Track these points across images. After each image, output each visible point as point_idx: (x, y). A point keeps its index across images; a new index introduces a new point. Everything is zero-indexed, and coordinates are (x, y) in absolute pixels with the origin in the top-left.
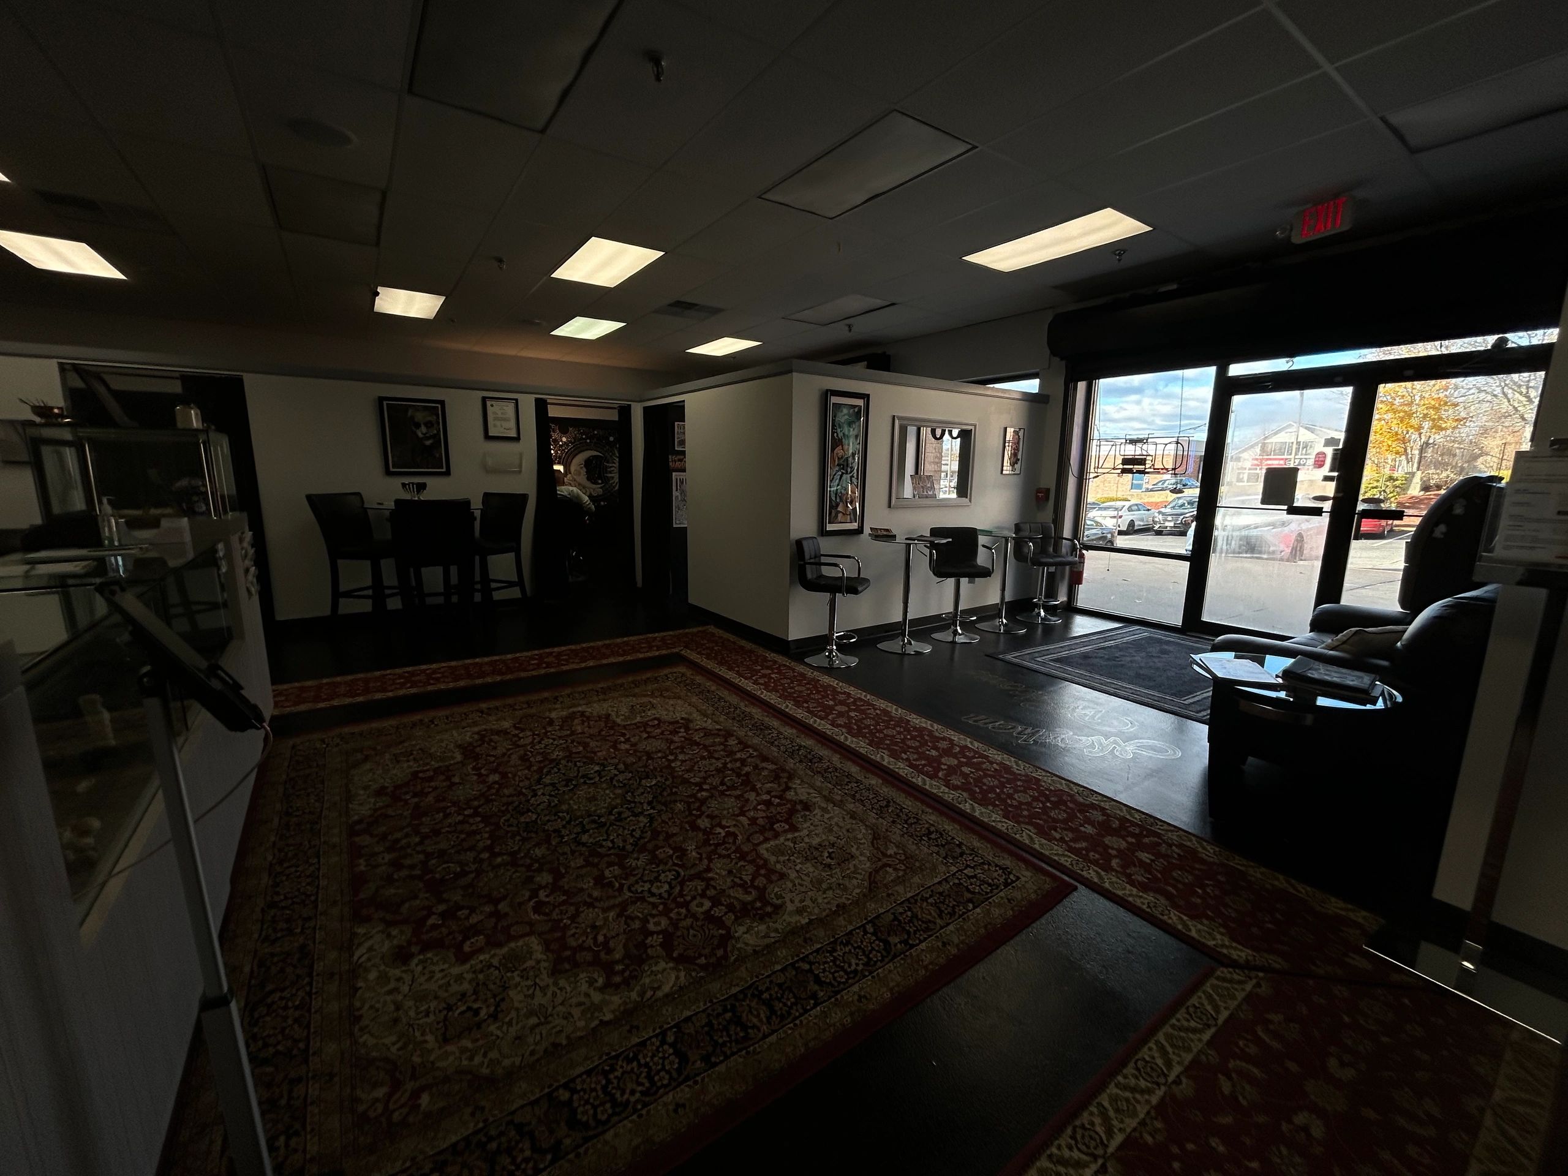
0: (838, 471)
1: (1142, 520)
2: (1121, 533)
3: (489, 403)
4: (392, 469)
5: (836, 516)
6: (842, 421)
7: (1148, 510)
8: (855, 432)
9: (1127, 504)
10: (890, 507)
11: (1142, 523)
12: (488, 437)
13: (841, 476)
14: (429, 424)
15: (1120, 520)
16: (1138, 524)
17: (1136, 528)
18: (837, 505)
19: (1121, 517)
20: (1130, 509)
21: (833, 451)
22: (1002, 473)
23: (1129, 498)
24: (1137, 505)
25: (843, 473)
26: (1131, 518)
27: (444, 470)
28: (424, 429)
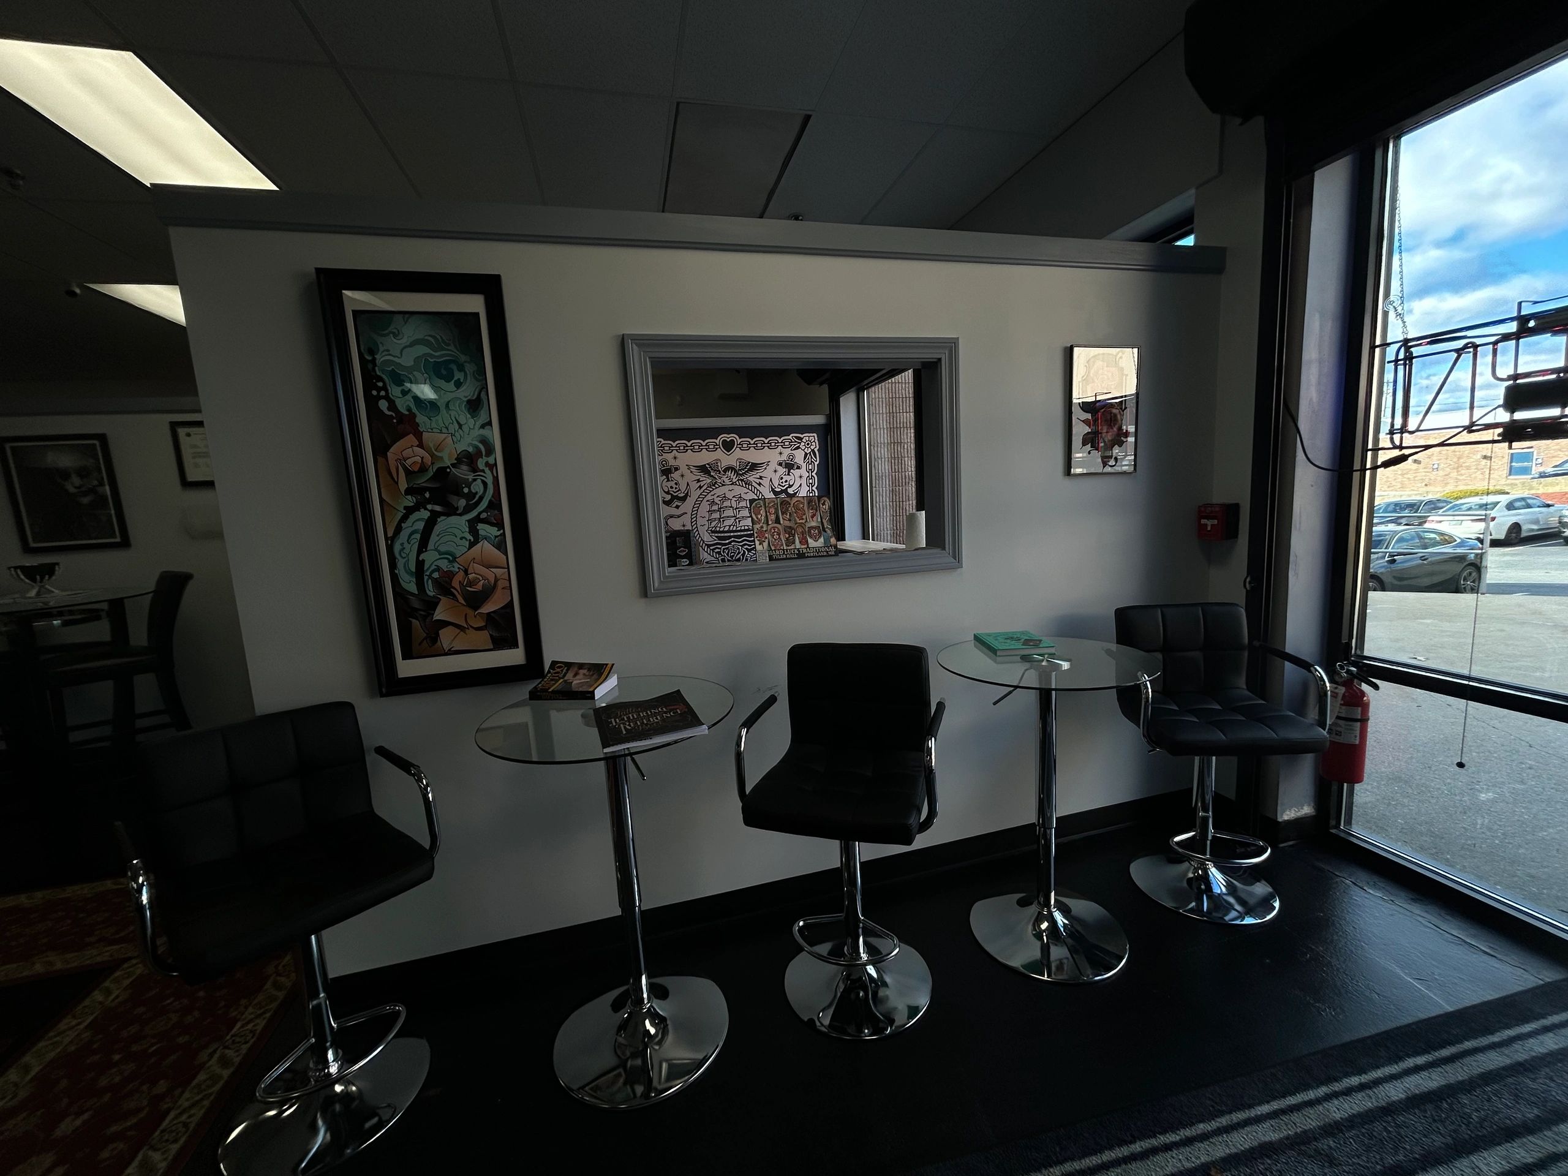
0: (410, 511)
1: (1537, 522)
2: (1495, 543)
3: (182, 432)
4: (33, 545)
5: (434, 638)
6: (407, 360)
7: (1549, 506)
8: (467, 391)
9: (1504, 499)
10: (645, 592)
11: (1535, 527)
12: (186, 484)
13: (430, 524)
14: (83, 473)
15: (1492, 524)
16: (1527, 529)
17: (1524, 534)
18: (432, 605)
19: (1493, 519)
20: (1510, 506)
21: (380, 450)
22: (1068, 472)
23: (1507, 489)
24: (1523, 499)
25: (435, 515)
26: (1514, 520)
27: (118, 540)
28: (76, 481)
